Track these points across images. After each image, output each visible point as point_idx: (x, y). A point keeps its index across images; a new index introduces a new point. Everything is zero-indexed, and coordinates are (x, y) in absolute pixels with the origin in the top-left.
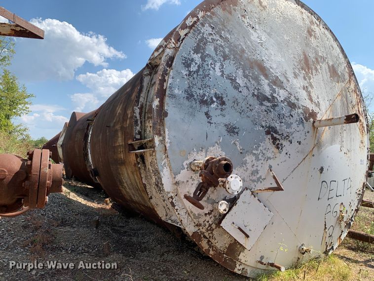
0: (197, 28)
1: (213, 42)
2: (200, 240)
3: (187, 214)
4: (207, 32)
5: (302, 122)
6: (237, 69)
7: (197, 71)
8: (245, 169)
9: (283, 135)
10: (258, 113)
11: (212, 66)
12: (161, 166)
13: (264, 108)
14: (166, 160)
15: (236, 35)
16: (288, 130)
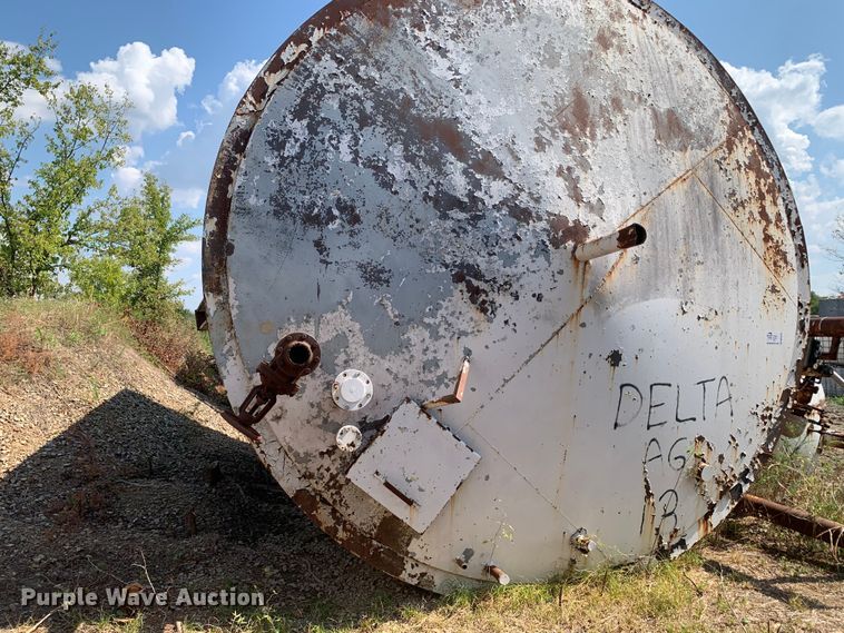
0: (304, 66)
1: (337, 91)
2: (314, 506)
3: (282, 453)
4: (326, 73)
5: (545, 251)
6: (389, 145)
7: (299, 156)
8: (407, 357)
9: (495, 282)
10: (436, 236)
11: (333, 142)
12: (222, 355)
13: (449, 224)
14: (232, 343)
15: (393, 70)
16: (508, 270)
